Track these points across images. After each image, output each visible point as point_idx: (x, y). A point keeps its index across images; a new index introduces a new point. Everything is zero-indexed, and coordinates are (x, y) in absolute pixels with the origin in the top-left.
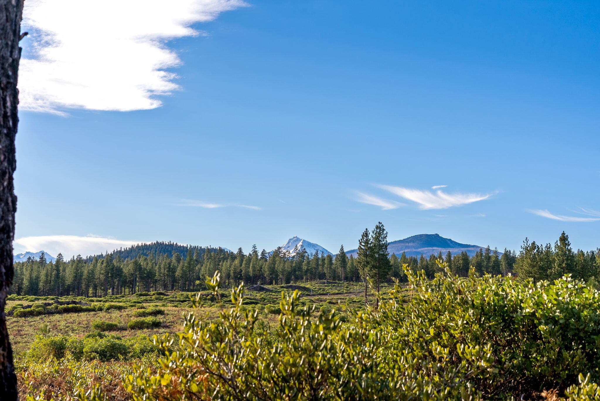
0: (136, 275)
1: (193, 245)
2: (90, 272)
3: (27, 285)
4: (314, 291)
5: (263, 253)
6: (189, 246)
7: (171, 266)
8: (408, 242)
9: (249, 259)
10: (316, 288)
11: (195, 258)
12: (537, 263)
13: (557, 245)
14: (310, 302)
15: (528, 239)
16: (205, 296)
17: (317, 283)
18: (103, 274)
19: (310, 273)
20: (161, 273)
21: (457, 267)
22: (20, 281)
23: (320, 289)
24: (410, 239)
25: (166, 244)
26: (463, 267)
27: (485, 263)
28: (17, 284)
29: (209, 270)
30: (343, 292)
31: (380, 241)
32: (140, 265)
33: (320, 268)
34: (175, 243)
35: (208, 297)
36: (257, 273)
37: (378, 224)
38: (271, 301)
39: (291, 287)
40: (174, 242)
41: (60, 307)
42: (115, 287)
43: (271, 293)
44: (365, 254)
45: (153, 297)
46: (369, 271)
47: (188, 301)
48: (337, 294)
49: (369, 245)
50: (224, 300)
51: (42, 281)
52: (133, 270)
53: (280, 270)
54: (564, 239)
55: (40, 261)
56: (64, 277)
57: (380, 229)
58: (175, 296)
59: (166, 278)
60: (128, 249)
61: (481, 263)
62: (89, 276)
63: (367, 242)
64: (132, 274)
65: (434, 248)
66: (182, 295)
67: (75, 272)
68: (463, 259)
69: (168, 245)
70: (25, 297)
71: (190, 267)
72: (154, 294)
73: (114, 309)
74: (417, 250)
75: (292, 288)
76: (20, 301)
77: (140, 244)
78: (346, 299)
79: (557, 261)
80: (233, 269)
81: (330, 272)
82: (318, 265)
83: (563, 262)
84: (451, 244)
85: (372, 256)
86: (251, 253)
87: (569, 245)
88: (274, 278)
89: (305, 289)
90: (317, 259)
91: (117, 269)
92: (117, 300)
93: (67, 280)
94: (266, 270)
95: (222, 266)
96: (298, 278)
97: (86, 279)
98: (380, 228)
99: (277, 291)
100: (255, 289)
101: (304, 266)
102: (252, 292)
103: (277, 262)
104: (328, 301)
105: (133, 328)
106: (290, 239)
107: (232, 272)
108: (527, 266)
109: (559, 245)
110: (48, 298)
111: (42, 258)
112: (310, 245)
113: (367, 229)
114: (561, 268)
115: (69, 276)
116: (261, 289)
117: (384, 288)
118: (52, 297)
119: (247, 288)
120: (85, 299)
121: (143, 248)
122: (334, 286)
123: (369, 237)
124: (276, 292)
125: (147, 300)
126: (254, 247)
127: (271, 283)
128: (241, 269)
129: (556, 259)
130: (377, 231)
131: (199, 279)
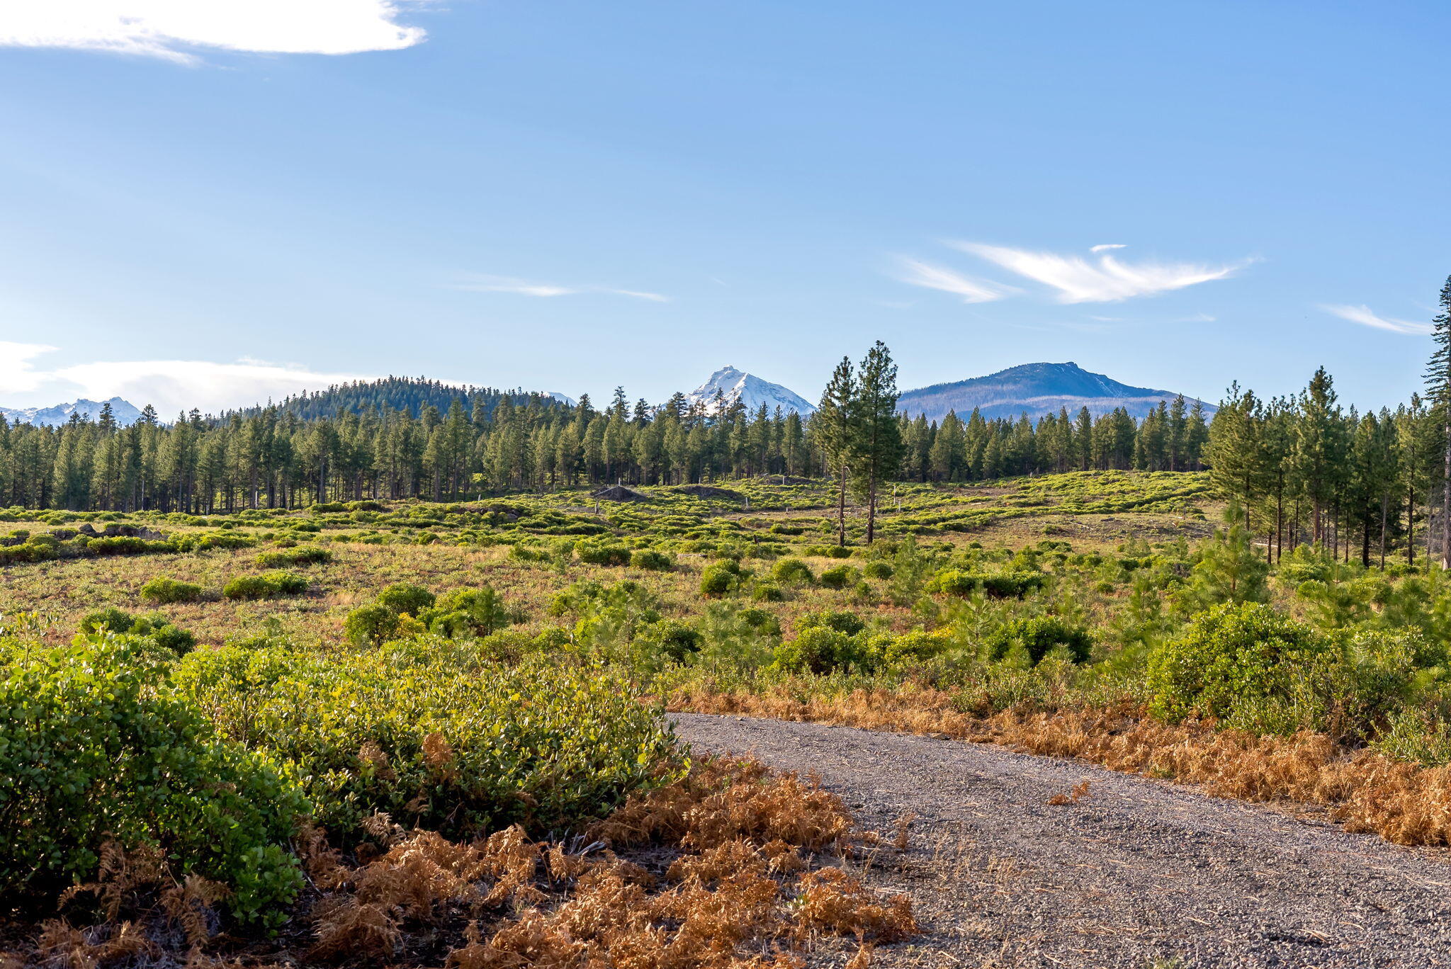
0: (326, 460)
1: (478, 386)
2: (215, 451)
3: (61, 481)
4: (753, 500)
5: (641, 408)
6: (468, 389)
7: (412, 440)
8: (1002, 383)
9: (604, 421)
10: (758, 494)
11: (474, 419)
12: (1255, 442)
13: (1306, 398)
14: (730, 528)
15: (1238, 384)
16: (476, 514)
17: (762, 483)
18: (245, 457)
19: (749, 458)
20: (387, 455)
21: (1104, 446)
22: (47, 471)
23: (768, 496)
24: (1006, 375)
25: (412, 383)
26: (1117, 444)
27: (1171, 437)
28: (39, 481)
29: (503, 449)
30: (823, 503)
31: (878, 387)
32: (336, 436)
33: (772, 446)
34: (434, 382)
35: (486, 516)
36: (620, 456)
37: (875, 347)
38: (634, 526)
39: (697, 490)
40: (432, 377)
41: (93, 541)
42: (278, 488)
43: (647, 506)
44: (841, 419)
45: (353, 515)
46: (848, 459)
47: (436, 524)
48: (809, 508)
49: (852, 398)
50: (524, 522)
51: (99, 473)
52: (319, 447)
53: (675, 449)
54: (1321, 384)
55: (101, 422)
56: (152, 462)
57: (879, 360)
58: (404, 513)
59: (399, 466)
60: (320, 395)
61: (1161, 437)
62: (212, 462)
63: (846, 390)
64: (316, 458)
65: (1064, 397)
66: (422, 509)
67: (177, 453)
68: (1117, 427)
69: (417, 386)
70: (42, 514)
71: (456, 441)
72: (355, 508)
73: (220, 549)
74: (1023, 402)
75: (700, 494)
76: (30, 523)
77: (350, 384)
78: (819, 521)
79: (1302, 439)
80: (561, 446)
81: (796, 455)
82: (766, 437)
83: (1317, 440)
84: (1105, 388)
85: (857, 423)
86: (612, 406)
87: (1333, 400)
88: (659, 469)
89: (731, 495)
90: (765, 425)
91: (278, 446)
92: (264, 522)
93: (160, 472)
94: (641, 449)
95: (536, 437)
96: (719, 470)
97: (206, 469)
98: (880, 355)
99: (663, 501)
100: (610, 495)
101: (732, 441)
102: (603, 503)
103: (667, 431)
104: (774, 527)
105: (235, 596)
106: (716, 374)
107: (559, 453)
108: (1232, 449)
109: (1310, 398)
110: (97, 516)
111: (106, 416)
112: (762, 386)
113: (846, 358)
114: (1311, 455)
115: (164, 462)
116: (626, 496)
117: (922, 494)
118: (108, 513)
119: (592, 494)
120: (185, 518)
121: (356, 392)
122: (803, 488)
123: (852, 378)
124: (659, 503)
125: (335, 522)
126: (620, 392)
127: (653, 481)
128: (580, 447)
129: (1299, 432)
130: (872, 364)
131: (481, 469)
